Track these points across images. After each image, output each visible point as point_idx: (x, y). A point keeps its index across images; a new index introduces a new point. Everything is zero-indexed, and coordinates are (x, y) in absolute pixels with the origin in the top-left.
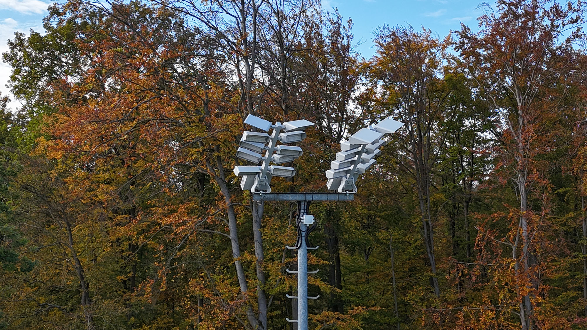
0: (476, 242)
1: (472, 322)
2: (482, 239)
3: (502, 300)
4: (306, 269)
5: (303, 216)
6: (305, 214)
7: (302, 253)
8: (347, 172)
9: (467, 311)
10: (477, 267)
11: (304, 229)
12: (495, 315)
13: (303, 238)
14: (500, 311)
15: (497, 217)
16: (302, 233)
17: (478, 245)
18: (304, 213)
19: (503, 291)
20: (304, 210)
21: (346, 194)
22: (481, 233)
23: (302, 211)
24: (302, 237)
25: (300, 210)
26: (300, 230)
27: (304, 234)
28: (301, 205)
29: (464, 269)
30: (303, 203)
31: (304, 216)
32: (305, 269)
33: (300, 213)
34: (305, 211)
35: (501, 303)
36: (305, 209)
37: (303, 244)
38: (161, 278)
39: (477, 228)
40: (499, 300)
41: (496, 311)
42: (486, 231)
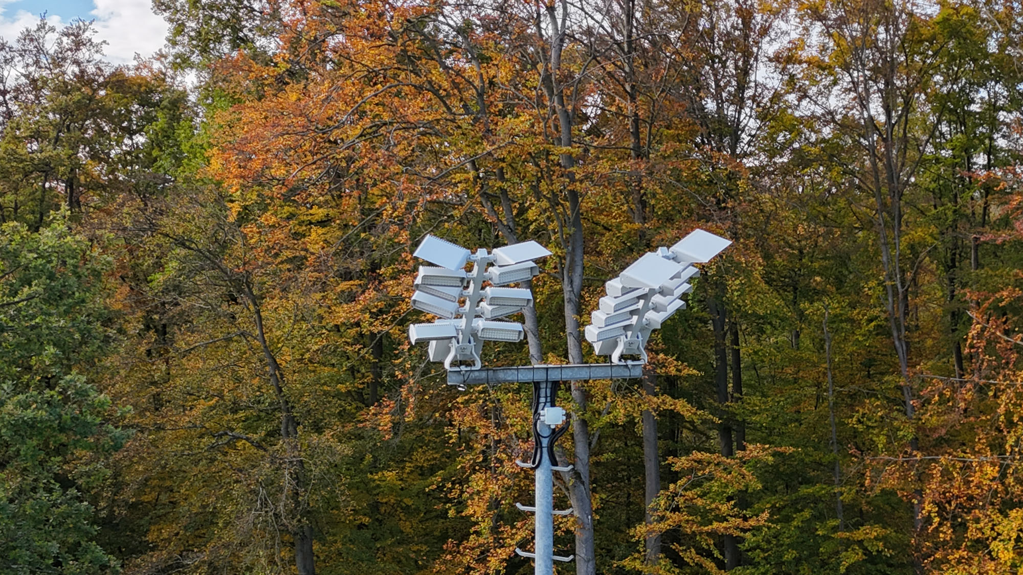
0: (969, 341)
1: (956, 484)
2: (979, 336)
3: (1011, 446)
4: (551, 507)
5: (543, 409)
6: (548, 404)
7: (543, 478)
8: (626, 328)
9: (947, 465)
10: (968, 386)
11: (546, 433)
12: (998, 472)
13: (545, 450)
14: (1008, 466)
15: (1008, 296)
16: (542, 439)
17: (972, 346)
18: (545, 403)
19: (1015, 432)
20: (546, 397)
21: (627, 366)
22: (978, 323)
23: (542, 400)
24: (541, 448)
25: (539, 397)
26: (539, 435)
27: (545, 442)
28: (540, 388)
29: (944, 389)
30: (543, 386)
31: (546, 409)
32: (547, 507)
33: (538, 403)
34: (549, 399)
35: (1011, 453)
36: (549, 395)
37: (543, 460)
38: (407, 400)
39: (972, 314)
40: (1007, 447)
41: (1001, 466)
42: (988, 321)
